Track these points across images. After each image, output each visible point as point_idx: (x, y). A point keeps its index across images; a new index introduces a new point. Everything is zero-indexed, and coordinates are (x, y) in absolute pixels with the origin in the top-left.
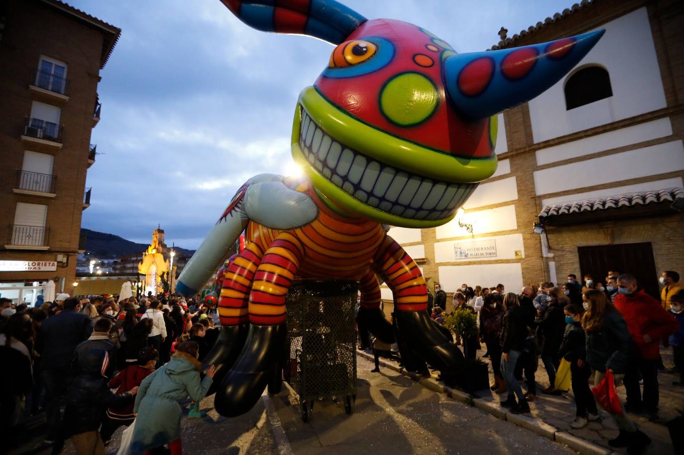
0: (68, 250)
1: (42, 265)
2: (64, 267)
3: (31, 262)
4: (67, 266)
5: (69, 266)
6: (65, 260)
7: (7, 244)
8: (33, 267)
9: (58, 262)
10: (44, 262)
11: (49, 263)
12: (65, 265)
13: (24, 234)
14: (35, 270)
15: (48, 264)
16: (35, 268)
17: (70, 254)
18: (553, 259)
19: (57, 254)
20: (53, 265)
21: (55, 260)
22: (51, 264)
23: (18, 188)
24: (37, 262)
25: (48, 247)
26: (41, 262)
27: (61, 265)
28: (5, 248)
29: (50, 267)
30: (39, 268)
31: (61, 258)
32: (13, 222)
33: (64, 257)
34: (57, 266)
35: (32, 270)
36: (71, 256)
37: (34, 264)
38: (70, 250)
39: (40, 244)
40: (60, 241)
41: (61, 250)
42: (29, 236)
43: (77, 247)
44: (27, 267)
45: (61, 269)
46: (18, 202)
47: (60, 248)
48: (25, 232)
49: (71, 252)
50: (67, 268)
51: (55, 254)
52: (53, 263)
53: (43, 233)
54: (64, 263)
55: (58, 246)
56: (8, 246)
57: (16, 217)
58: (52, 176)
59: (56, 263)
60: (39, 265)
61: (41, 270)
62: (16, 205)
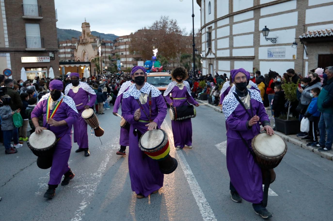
1: (43, 59)
2: (53, 60)
3: (38, 57)
4: (54, 59)
5: (55, 59)
6: (53, 56)
8: (39, 60)
9: (50, 57)
10: (44, 57)
11: (46, 58)
14: (41, 62)
16: (40, 61)
17: (55, 52)
18: (308, 60)
19: (49, 52)
20: (48, 59)
21: (48, 56)
22: (47, 58)
24: (41, 57)
26: (43, 57)
27: (52, 59)
28: (26, 50)
30: (42, 61)
31: (51, 54)
33: (52, 54)
34: (50, 59)
35: (39, 62)
36: (55, 53)
37: (40, 59)
38: (55, 50)
39: (39, 47)
40: (49, 45)
41: (50, 50)
42: (35, 43)
43: (58, 48)
44: (37, 60)
45: (52, 61)
46: (26, 23)
47: (50, 49)
48: (33, 41)
49: (55, 51)
50: (54, 60)
51: (48, 52)
52: (48, 58)
53: (40, 40)
54: (53, 58)
55: (49, 48)
56: (27, 49)
57: (26, 32)
58: (37, 6)
59: (49, 58)
60: (42, 59)
61: (43, 62)
62: (25, 25)
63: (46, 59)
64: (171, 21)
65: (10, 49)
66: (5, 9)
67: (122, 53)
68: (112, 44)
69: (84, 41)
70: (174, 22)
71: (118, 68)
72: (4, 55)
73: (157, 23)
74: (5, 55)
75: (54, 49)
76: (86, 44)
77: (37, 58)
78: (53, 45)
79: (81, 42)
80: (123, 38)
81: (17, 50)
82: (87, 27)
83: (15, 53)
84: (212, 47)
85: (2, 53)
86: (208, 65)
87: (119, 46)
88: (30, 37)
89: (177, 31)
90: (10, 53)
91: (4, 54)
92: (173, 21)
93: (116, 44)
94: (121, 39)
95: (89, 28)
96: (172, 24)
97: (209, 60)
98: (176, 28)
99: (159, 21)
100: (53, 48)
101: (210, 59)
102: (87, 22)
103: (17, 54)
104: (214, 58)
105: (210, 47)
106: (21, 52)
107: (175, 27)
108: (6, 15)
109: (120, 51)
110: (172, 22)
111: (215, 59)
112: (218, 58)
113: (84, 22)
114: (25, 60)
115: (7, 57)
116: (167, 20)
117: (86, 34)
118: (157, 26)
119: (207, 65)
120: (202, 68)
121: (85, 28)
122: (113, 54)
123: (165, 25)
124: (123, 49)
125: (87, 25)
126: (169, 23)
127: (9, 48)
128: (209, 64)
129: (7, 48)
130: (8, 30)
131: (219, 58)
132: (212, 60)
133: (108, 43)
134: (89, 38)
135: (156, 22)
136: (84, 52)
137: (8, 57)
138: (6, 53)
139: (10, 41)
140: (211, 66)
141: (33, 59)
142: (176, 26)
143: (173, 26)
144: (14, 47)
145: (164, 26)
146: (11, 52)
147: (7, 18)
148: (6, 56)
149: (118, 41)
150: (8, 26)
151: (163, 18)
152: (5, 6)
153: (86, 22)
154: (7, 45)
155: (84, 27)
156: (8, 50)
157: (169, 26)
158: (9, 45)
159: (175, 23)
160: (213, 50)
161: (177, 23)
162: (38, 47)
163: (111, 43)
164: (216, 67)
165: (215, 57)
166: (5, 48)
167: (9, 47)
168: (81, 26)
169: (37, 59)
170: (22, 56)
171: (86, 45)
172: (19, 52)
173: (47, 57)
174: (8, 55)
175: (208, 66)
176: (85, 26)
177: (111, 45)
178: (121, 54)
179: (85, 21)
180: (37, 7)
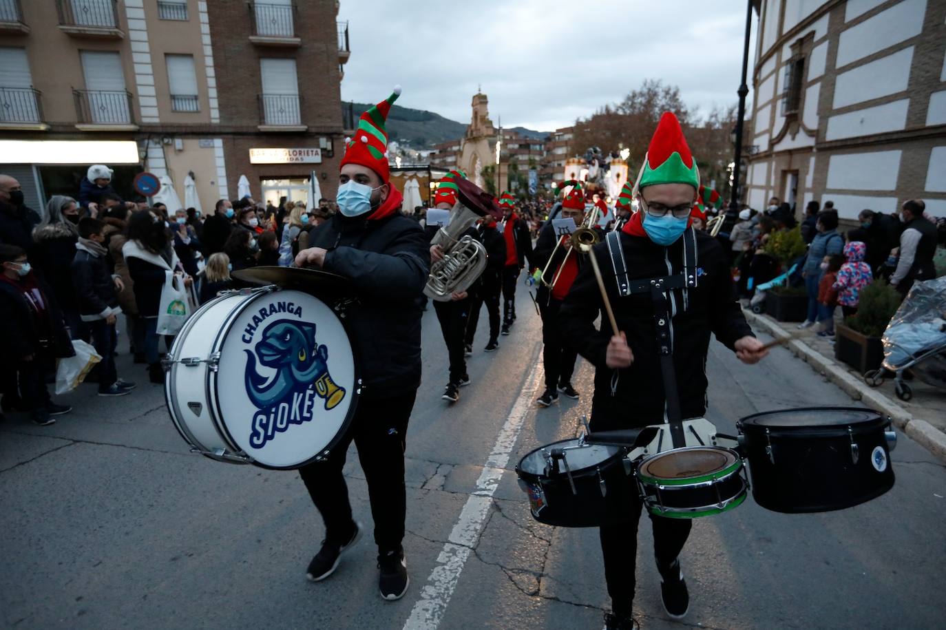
0: (331, 131)
1: (303, 154)
2: (330, 157)
3: (291, 150)
4: (333, 156)
5: (335, 155)
6: (329, 148)
7: (261, 124)
8: (295, 158)
9: (323, 150)
10: (306, 150)
11: (312, 151)
12: (331, 155)
13: (276, 109)
14: (297, 162)
15: (310, 153)
16: (297, 159)
17: (335, 136)
20: (317, 154)
21: (318, 146)
22: (314, 153)
23: (256, 35)
24: (298, 150)
25: (306, 127)
26: (302, 150)
27: (326, 154)
28: (259, 129)
29: (314, 157)
30: (302, 159)
31: (324, 143)
32: (262, 91)
33: (327, 141)
34: (322, 155)
35: (294, 162)
36: (336, 139)
37: (295, 153)
38: (334, 130)
39: (296, 122)
40: (320, 116)
41: (323, 130)
42: (282, 111)
43: (342, 125)
44: (288, 156)
45: (327, 160)
46: (260, 57)
47: (321, 127)
48: (275, 105)
49: (336, 133)
50: (334, 158)
51: (317, 137)
52: (317, 151)
53: (296, 105)
54: (329, 151)
55: (318, 125)
56: (262, 128)
57: (263, 83)
58: (290, 7)
59: (319, 151)
60: (300, 154)
61: (304, 161)
62: (259, 63)
63: (312, 154)
64: (667, 90)
65: (224, 127)
66: (209, 19)
67: (559, 162)
68: (543, 146)
69: (474, 133)
70: (672, 92)
71: (532, 189)
72: (209, 144)
73: (634, 96)
74: (211, 145)
75: (332, 127)
76: (479, 140)
77: (289, 152)
78: (330, 118)
79: (469, 136)
80: (561, 133)
81: (240, 130)
82: (481, 103)
83: (234, 139)
84: (803, 108)
85: (203, 138)
86: (776, 174)
87: (554, 148)
88: (271, 95)
89: (678, 112)
90: (221, 138)
91: (210, 140)
92: (669, 89)
93: (549, 145)
94: (559, 135)
95: (486, 107)
96: (668, 96)
97: (786, 157)
98: (675, 107)
99: (638, 90)
100: (331, 124)
101: (790, 152)
102: (483, 93)
103: (241, 141)
104: (808, 149)
105: (797, 111)
106: (250, 137)
107: (675, 104)
108: (213, 35)
109: (556, 158)
110: (667, 93)
111: (814, 150)
112: (834, 144)
113: (476, 93)
114: (261, 156)
115: (216, 150)
116: (657, 89)
117: (479, 118)
118: (633, 103)
119: (773, 178)
120: (746, 190)
121: (478, 107)
122: (543, 166)
123: (652, 99)
124: (563, 154)
125: (482, 100)
126: (661, 94)
127: (220, 126)
128: (780, 173)
129: (215, 126)
130: (218, 77)
131: (839, 144)
132: (797, 157)
133: (535, 144)
134: (484, 127)
135: (631, 95)
136: (473, 157)
137: (218, 147)
138: (212, 139)
139: (222, 107)
140: (789, 178)
141: (278, 156)
142: (677, 99)
143: (669, 102)
144: (233, 124)
145: (650, 104)
146: (226, 136)
147: (214, 45)
148: (213, 147)
149: (553, 140)
150: (217, 66)
151: (647, 85)
152: (209, 12)
153: (480, 94)
154: (215, 116)
155: (476, 105)
156: (218, 130)
157: (661, 101)
158: (221, 117)
159: (675, 94)
160: (810, 118)
161: (679, 94)
162: (292, 123)
163: (541, 145)
164: (815, 180)
165: (817, 143)
166: (210, 125)
167: (221, 122)
168: (471, 103)
169: (290, 155)
170: (252, 147)
171: (478, 142)
172: (245, 137)
173: (315, 150)
174: (218, 142)
175: (776, 178)
176: (478, 102)
177: (540, 148)
178: (556, 165)
179: (480, 90)
180: (291, 11)
